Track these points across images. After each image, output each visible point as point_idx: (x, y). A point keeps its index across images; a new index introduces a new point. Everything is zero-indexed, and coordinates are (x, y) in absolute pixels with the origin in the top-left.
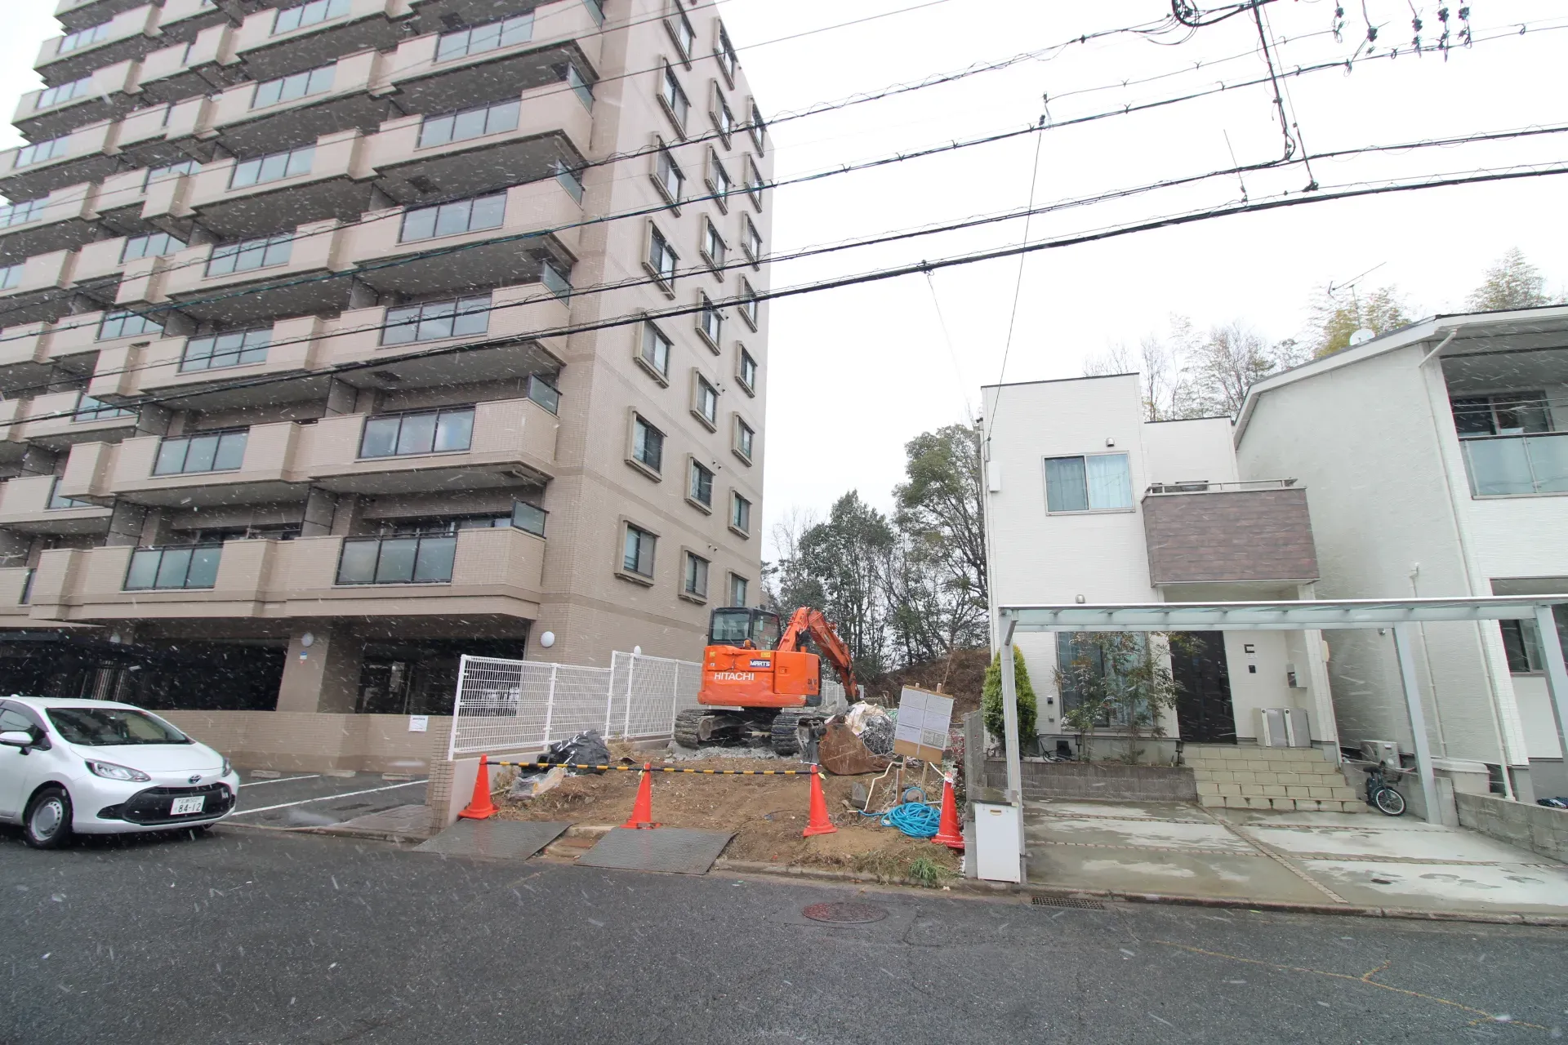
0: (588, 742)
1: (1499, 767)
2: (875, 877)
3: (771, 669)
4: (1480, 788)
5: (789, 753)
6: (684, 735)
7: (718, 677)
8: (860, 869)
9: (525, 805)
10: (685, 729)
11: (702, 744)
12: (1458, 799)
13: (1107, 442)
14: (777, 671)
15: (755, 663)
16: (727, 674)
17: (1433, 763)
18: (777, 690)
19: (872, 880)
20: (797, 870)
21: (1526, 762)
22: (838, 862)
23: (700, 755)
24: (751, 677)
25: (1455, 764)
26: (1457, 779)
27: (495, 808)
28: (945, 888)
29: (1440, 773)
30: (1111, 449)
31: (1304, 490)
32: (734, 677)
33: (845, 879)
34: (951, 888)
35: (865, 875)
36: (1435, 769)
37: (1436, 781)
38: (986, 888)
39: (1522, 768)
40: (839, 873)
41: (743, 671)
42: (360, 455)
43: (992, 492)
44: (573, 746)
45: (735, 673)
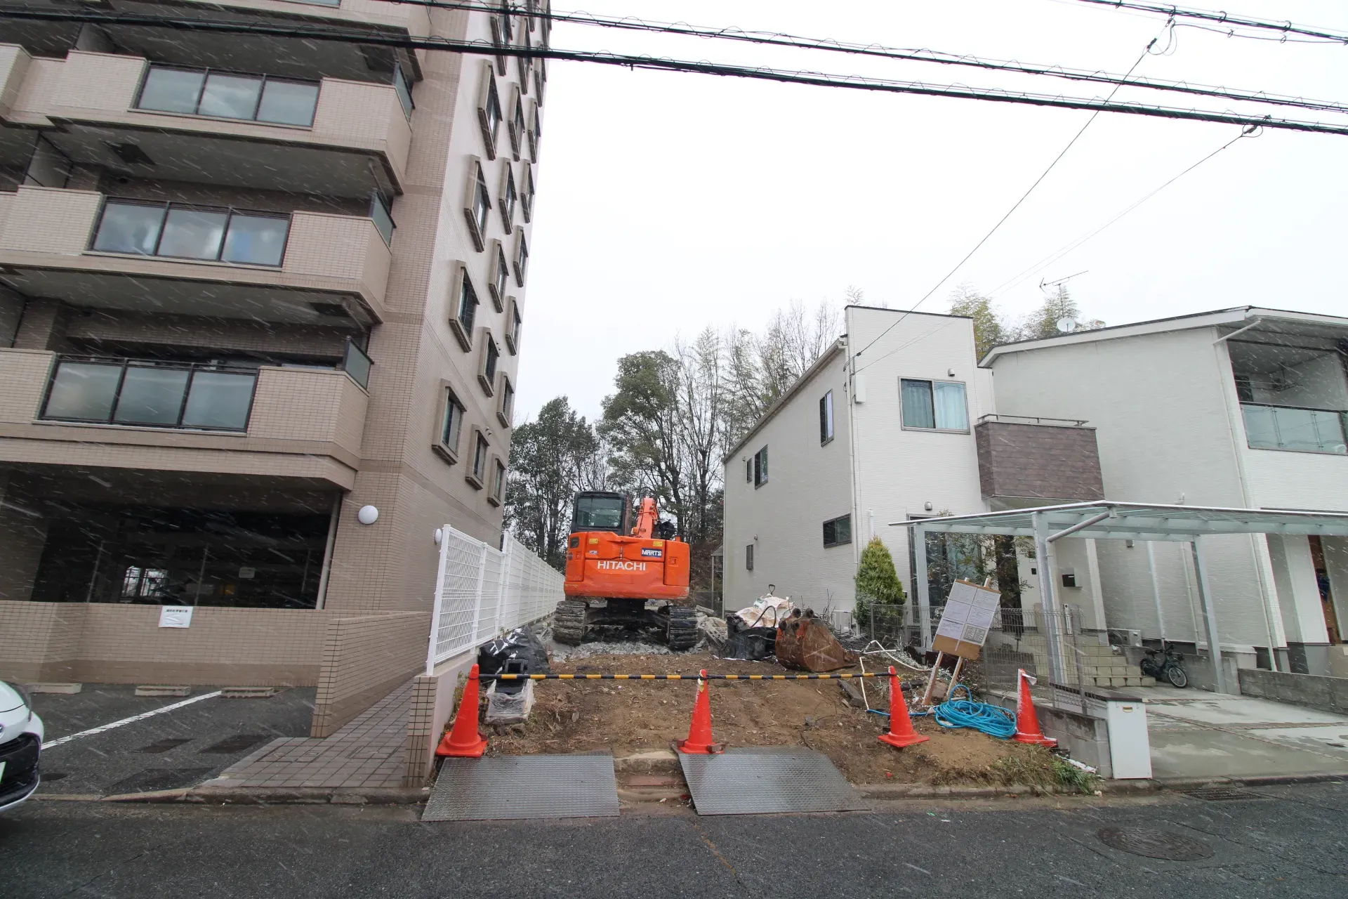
0: (528, 642)
1: (1266, 650)
2: (1028, 789)
3: (662, 559)
4: (1250, 664)
5: (684, 648)
6: (566, 631)
7: (605, 565)
8: (1008, 781)
9: (517, 731)
10: (569, 624)
11: (586, 639)
12: (1241, 672)
13: (949, 371)
14: (668, 559)
15: (646, 552)
16: (614, 563)
17: (1221, 647)
18: (668, 581)
19: (1026, 792)
20: (945, 789)
21: (1285, 645)
22: (984, 775)
23: (585, 652)
24: (643, 567)
25: (1239, 648)
26: (1239, 657)
27: (484, 738)
28: (1096, 793)
29: (1226, 655)
30: (951, 378)
31: (1093, 430)
32: (622, 566)
33: (997, 795)
34: (1103, 792)
35: (1017, 787)
36: (1222, 652)
37: (1223, 660)
38: (1128, 788)
39: (1282, 649)
40: (991, 788)
41: (631, 560)
42: (92, 244)
43: (857, 403)
44: (512, 648)
45: (624, 562)
